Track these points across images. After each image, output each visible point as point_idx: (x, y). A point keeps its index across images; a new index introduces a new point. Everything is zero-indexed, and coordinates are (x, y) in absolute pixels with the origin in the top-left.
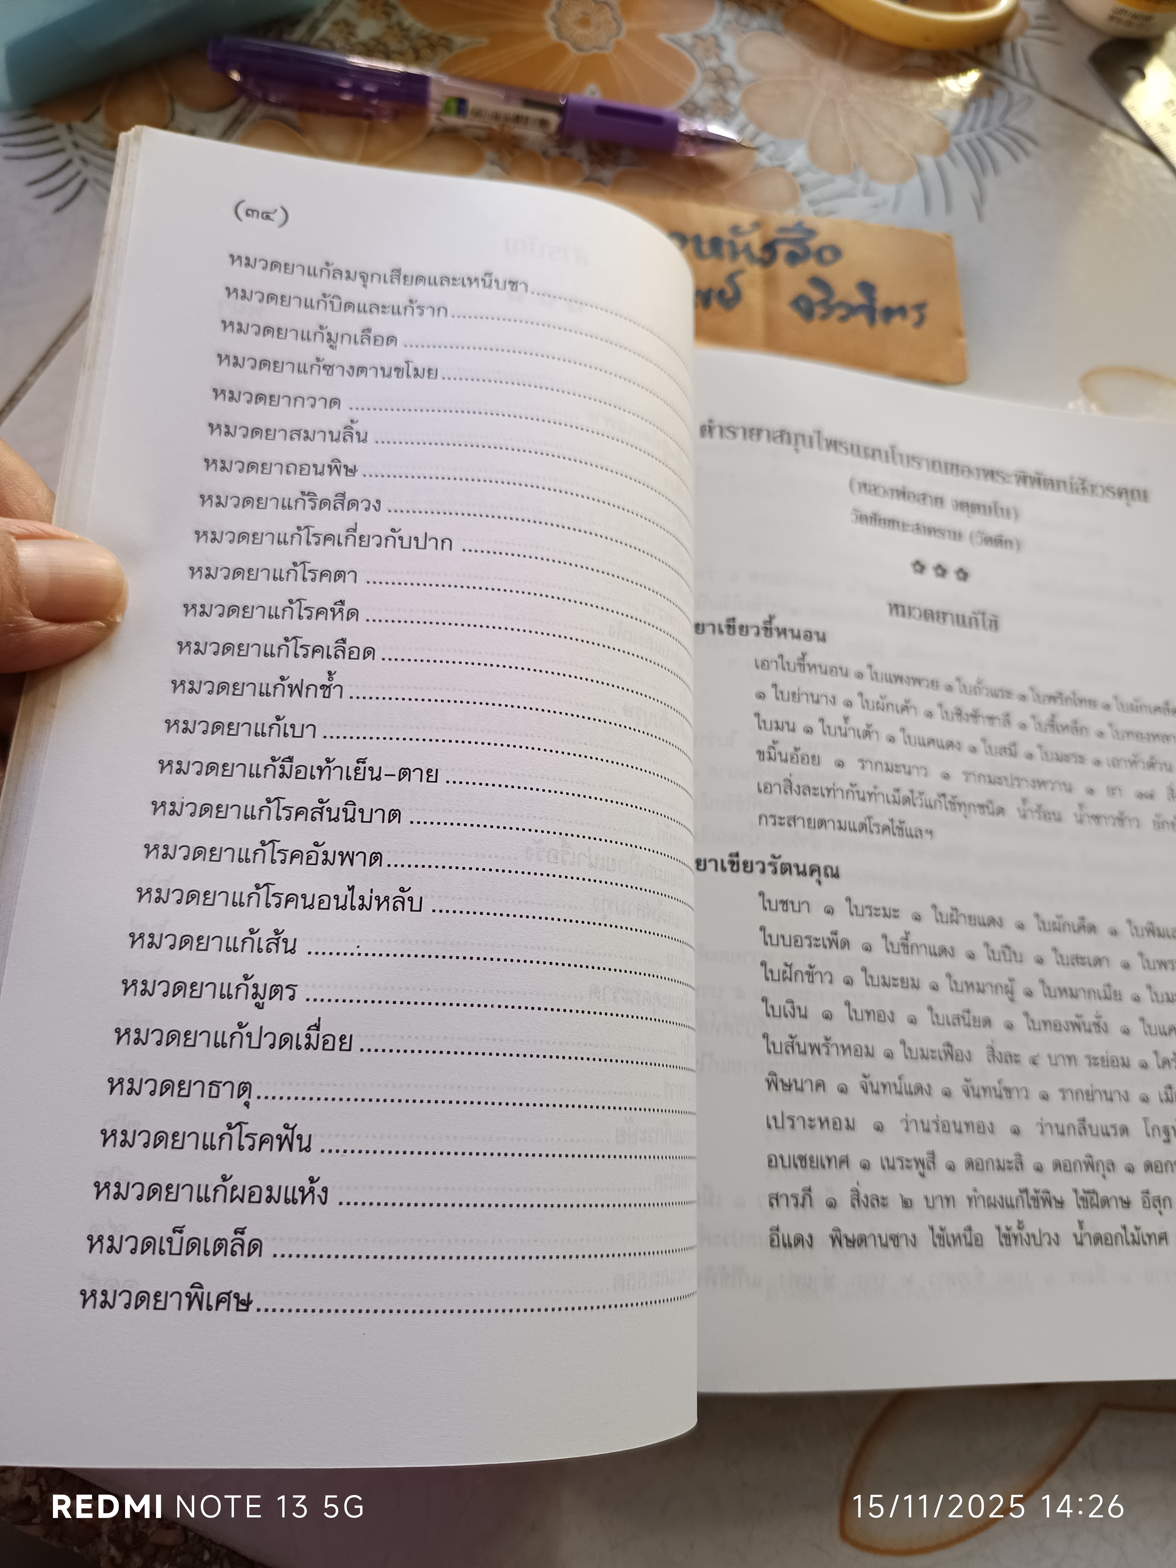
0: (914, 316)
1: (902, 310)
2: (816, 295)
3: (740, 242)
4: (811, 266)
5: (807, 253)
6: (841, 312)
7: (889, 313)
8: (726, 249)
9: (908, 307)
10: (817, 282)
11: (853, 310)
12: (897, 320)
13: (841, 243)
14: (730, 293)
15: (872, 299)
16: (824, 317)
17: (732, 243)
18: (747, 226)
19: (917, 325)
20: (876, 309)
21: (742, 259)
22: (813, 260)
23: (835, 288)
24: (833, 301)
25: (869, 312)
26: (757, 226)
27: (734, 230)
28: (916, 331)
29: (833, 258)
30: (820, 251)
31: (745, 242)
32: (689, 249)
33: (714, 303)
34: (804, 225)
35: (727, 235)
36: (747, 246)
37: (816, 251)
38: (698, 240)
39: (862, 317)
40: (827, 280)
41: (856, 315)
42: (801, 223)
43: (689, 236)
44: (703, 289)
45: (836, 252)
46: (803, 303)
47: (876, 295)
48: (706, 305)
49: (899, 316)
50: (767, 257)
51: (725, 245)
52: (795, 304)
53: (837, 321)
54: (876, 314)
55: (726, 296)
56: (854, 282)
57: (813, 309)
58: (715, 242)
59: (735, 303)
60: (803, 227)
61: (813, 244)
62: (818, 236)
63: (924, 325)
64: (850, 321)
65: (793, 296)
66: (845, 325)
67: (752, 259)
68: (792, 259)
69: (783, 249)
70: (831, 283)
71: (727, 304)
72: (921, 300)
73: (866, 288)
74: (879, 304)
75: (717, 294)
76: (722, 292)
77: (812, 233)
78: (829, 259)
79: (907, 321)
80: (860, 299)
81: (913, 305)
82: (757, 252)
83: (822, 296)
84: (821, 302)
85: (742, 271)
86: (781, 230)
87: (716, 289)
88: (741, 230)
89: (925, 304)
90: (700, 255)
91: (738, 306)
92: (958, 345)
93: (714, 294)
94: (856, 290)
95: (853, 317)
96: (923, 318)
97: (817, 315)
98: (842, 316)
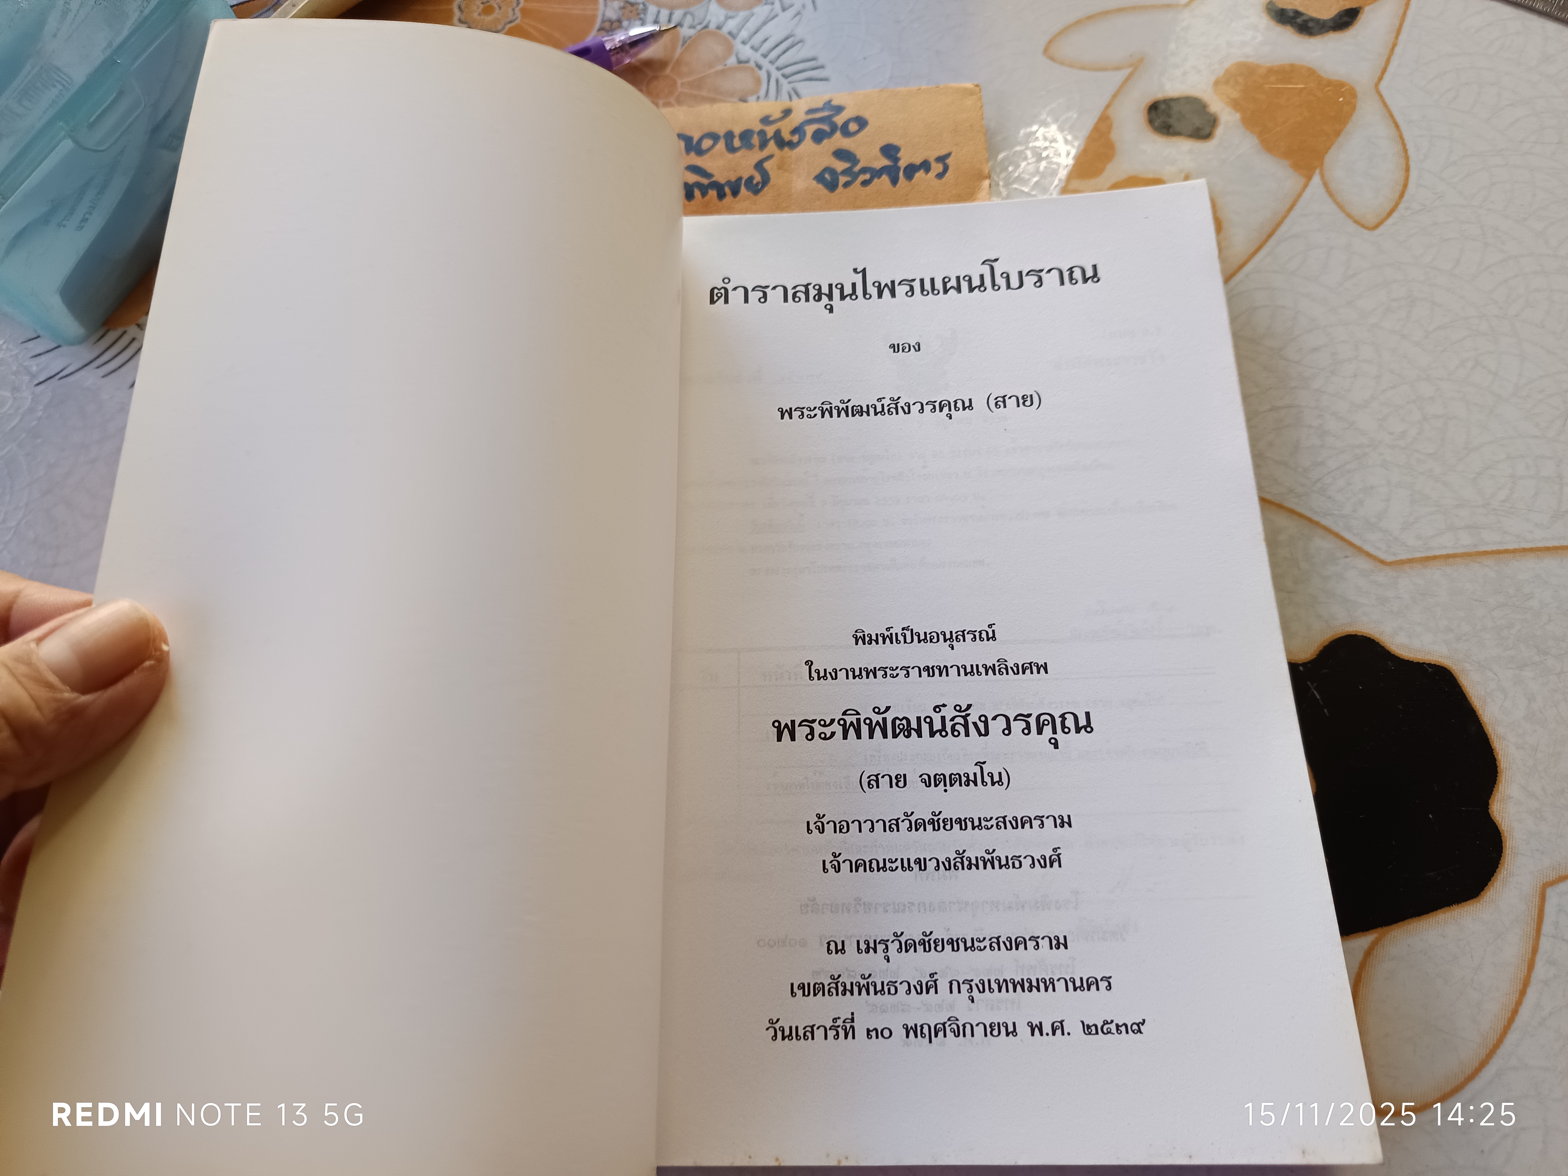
1: (925, 166)
2: (840, 166)
3: (770, 131)
4: (838, 141)
5: (834, 128)
6: (862, 178)
7: (911, 171)
8: (755, 140)
9: (931, 160)
10: (840, 154)
11: (877, 173)
12: (920, 175)
13: (866, 115)
14: (758, 178)
15: (896, 160)
16: (846, 185)
17: (762, 133)
18: (777, 115)
19: (940, 176)
20: (899, 168)
21: (772, 145)
22: (838, 134)
23: (858, 157)
24: (857, 169)
25: (892, 173)
26: (787, 112)
27: (766, 120)
28: (939, 181)
29: (858, 129)
30: (846, 124)
31: (775, 130)
32: (721, 145)
33: (743, 189)
34: (833, 103)
35: (757, 127)
36: (778, 133)
37: (842, 126)
38: (729, 135)
39: (885, 178)
40: (852, 150)
41: (879, 177)
42: (830, 101)
43: (722, 134)
44: (733, 179)
45: (862, 122)
46: (827, 176)
47: (899, 155)
48: (735, 193)
49: (922, 171)
50: (796, 138)
51: (755, 136)
52: (819, 178)
53: (860, 186)
54: (898, 173)
55: (755, 182)
56: (878, 147)
57: (838, 179)
58: (746, 136)
59: (763, 187)
60: (831, 105)
61: (839, 120)
62: (845, 111)
63: (947, 175)
64: (872, 184)
65: (818, 171)
66: (868, 188)
67: (782, 143)
68: (818, 137)
69: (810, 130)
70: (855, 152)
71: (756, 189)
72: (943, 152)
73: (890, 151)
74: (902, 164)
75: (746, 181)
76: (751, 178)
77: (839, 109)
78: (854, 131)
79: (930, 174)
80: (885, 162)
81: (935, 158)
82: (786, 136)
83: (846, 165)
84: (845, 172)
85: (770, 157)
86: (811, 111)
87: (745, 176)
88: (771, 119)
89: (948, 155)
90: (731, 149)
91: (766, 189)
92: (982, 188)
93: (743, 182)
94: (879, 154)
95: (876, 180)
96: (946, 169)
97: (841, 184)
98: (866, 180)
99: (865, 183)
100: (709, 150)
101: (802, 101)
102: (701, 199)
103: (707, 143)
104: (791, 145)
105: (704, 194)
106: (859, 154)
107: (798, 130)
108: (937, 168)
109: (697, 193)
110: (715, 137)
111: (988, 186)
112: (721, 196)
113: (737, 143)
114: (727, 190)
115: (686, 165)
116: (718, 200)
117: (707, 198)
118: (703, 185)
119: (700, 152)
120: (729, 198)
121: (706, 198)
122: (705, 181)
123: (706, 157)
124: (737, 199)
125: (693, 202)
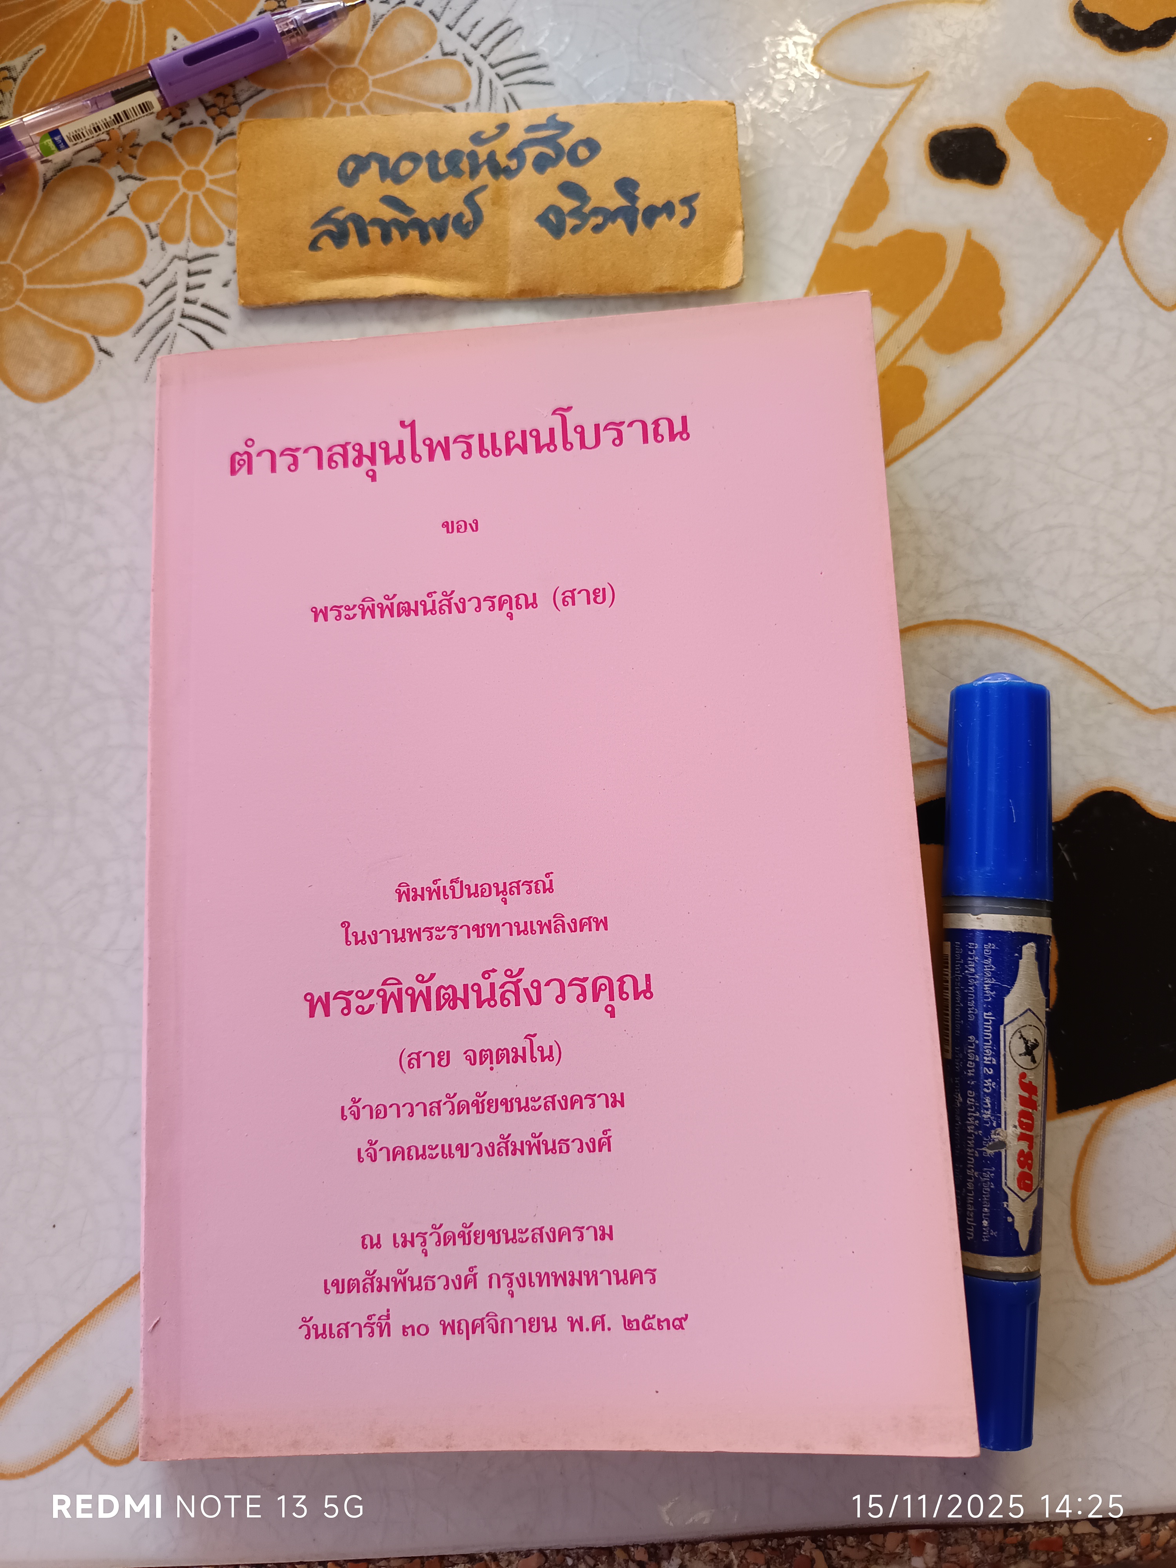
1: (668, 209)
2: (567, 204)
3: (483, 152)
4: (565, 171)
5: (559, 153)
6: (593, 221)
7: (651, 214)
8: (465, 165)
9: (676, 202)
10: (569, 189)
11: (611, 216)
12: (661, 220)
13: (598, 137)
14: (468, 216)
15: (633, 199)
16: (575, 229)
17: (473, 155)
18: (491, 131)
19: (686, 223)
20: (637, 210)
21: (485, 171)
22: (565, 162)
23: (589, 193)
24: (587, 209)
25: (628, 215)
26: (503, 128)
27: (477, 138)
28: (685, 230)
29: (589, 154)
30: (574, 149)
31: (489, 151)
32: (423, 169)
33: (451, 231)
34: (558, 118)
35: (468, 147)
36: (492, 155)
37: (569, 149)
38: (433, 157)
39: (620, 223)
40: (581, 183)
41: (614, 222)
42: (555, 115)
43: (424, 155)
44: (438, 217)
45: (593, 146)
46: (552, 217)
47: (637, 193)
48: (441, 235)
49: (665, 215)
50: (513, 164)
51: (465, 159)
52: (542, 219)
53: (591, 232)
54: (636, 217)
55: (465, 221)
56: (613, 181)
57: (564, 221)
58: (453, 158)
59: (475, 227)
60: (556, 121)
61: (566, 142)
62: (573, 130)
63: (694, 222)
64: (605, 230)
65: (540, 211)
66: (600, 236)
67: (497, 170)
68: (542, 164)
69: (531, 153)
70: (584, 187)
71: (466, 230)
72: (689, 192)
73: (627, 187)
74: (641, 205)
75: (454, 219)
76: (460, 216)
77: (566, 127)
78: (584, 158)
79: (673, 220)
80: (621, 202)
81: (680, 199)
82: (503, 160)
83: (575, 204)
84: (574, 212)
85: (483, 188)
86: (531, 128)
87: (453, 213)
88: (484, 136)
89: (696, 196)
90: (436, 176)
91: (478, 230)
92: (734, 240)
93: (451, 219)
94: (614, 190)
95: (610, 225)
96: (693, 213)
97: (568, 228)
98: (597, 225)
99: (597, 228)
100: (409, 175)
101: (521, 113)
102: (400, 241)
103: (406, 167)
104: (508, 172)
105: (404, 235)
106: (590, 190)
107: (516, 153)
108: (682, 212)
109: (395, 233)
110: (414, 158)
111: (741, 239)
112: (425, 238)
113: (442, 168)
114: (431, 230)
115: (381, 195)
116: (420, 244)
117: (408, 240)
118: (402, 222)
119: (399, 179)
120: (434, 242)
121: (406, 240)
122: (404, 218)
123: (405, 184)
124: (443, 243)
125: (389, 246)
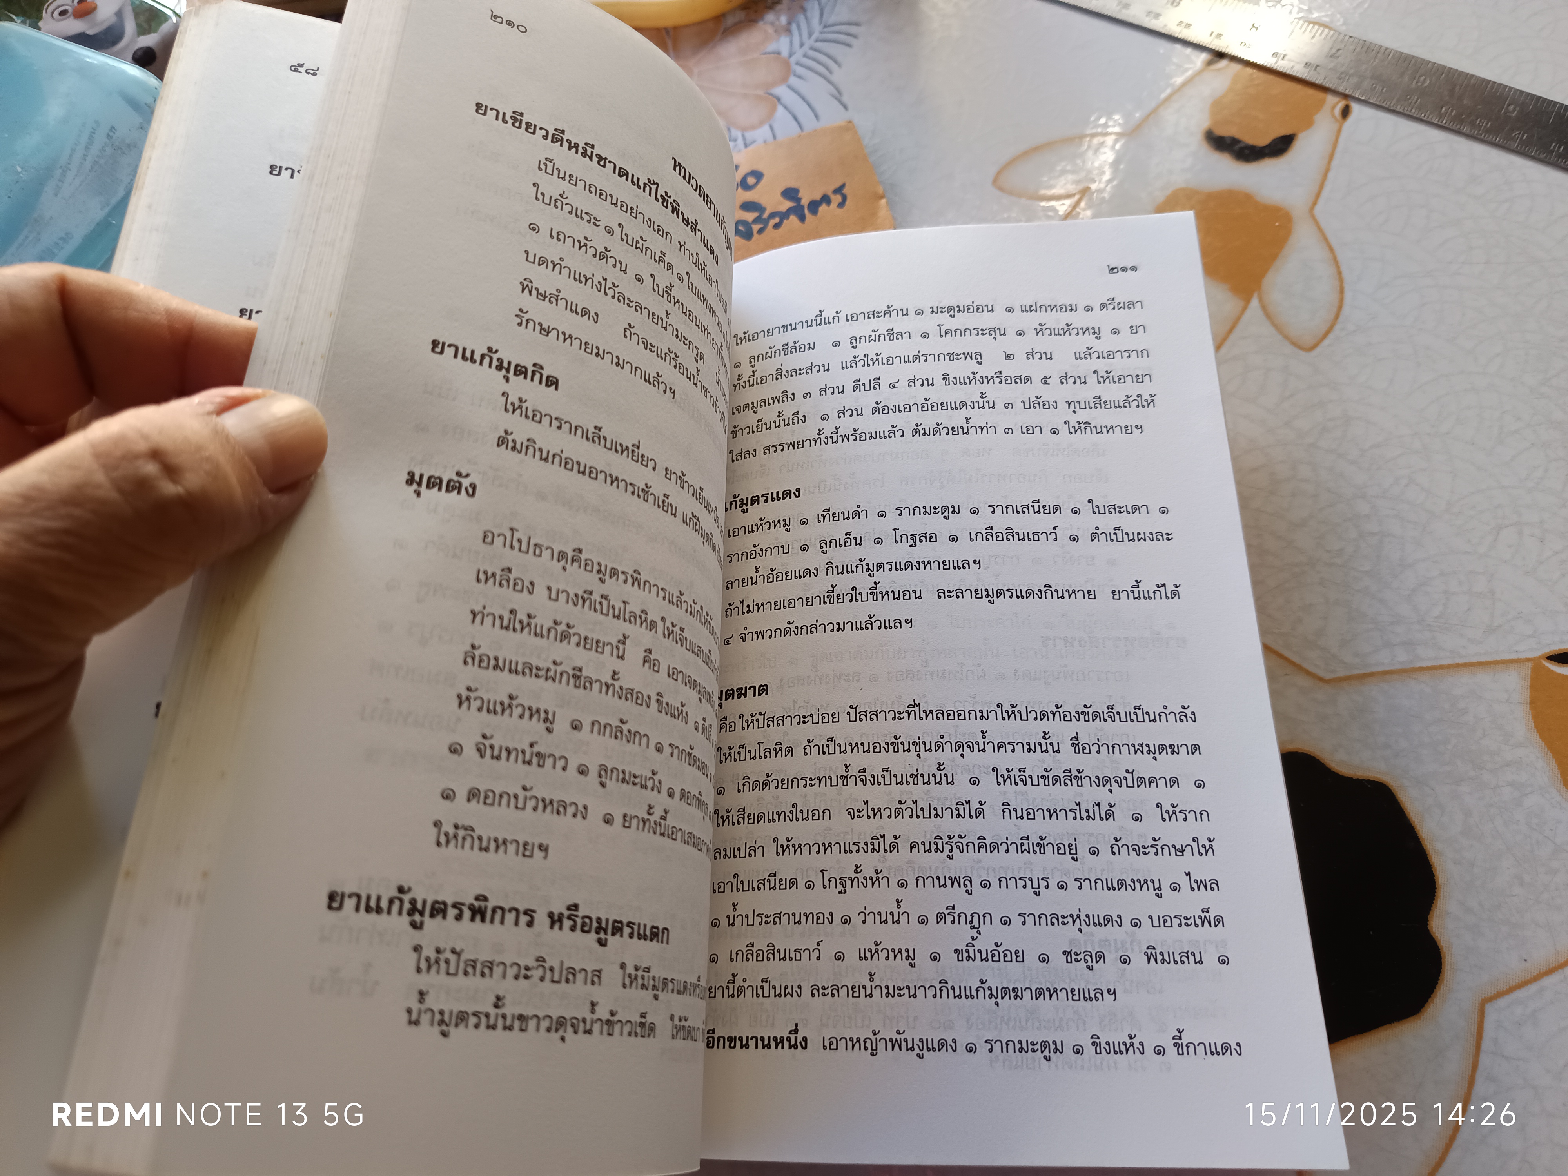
0: (836, 199)
1: (826, 199)
2: (750, 216)
4: (742, 196)
6: (773, 222)
7: (814, 206)
9: (830, 193)
10: (747, 206)
11: (784, 216)
12: (823, 208)
13: (760, 167)
15: (798, 200)
16: (760, 231)
19: (841, 205)
20: (803, 207)
22: (739, 190)
23: (763, 205)
24: (765, 216)
25: (798, 212)
28: (842, 210)
29: (756, 181)
30: (744, 180)
37: (740, 182)
39: (793, 218)
40: (756, 201)
41: (788, 218)
45: (758, 175)
46: (741, 228)
47: (799, 196)
49: (824, 204)
53: (773, 230)
54: (804, 211)
56: (779, 193)
57: (751, 228)
62: (740, 168)
63: (847, 203)
64: (783, 226)
66: (781, 230)
70: (759, 202)
72: (838, 185)
73: (790, 193)
74: (805, 202)
78: (753, 184)
79: (832, 206)
80: (788, 204)
81: (832, 191)
83: (754, 215)
84: (756, 221)
89: (843, 186)
94: (782, 199)
95: (785, 221)
96: (845, 198)
97: (755, 231)
98: (776, 224)
99: (777, 226)
106: (763, 201)
111: (886, 204)
